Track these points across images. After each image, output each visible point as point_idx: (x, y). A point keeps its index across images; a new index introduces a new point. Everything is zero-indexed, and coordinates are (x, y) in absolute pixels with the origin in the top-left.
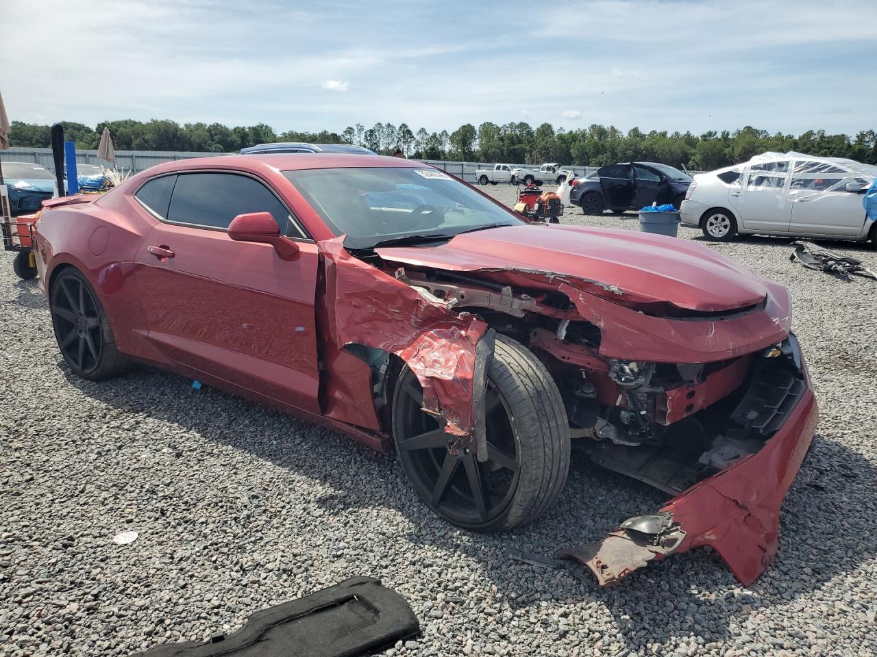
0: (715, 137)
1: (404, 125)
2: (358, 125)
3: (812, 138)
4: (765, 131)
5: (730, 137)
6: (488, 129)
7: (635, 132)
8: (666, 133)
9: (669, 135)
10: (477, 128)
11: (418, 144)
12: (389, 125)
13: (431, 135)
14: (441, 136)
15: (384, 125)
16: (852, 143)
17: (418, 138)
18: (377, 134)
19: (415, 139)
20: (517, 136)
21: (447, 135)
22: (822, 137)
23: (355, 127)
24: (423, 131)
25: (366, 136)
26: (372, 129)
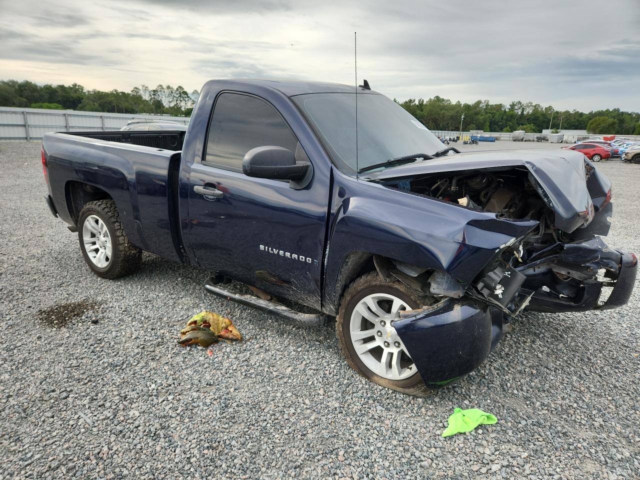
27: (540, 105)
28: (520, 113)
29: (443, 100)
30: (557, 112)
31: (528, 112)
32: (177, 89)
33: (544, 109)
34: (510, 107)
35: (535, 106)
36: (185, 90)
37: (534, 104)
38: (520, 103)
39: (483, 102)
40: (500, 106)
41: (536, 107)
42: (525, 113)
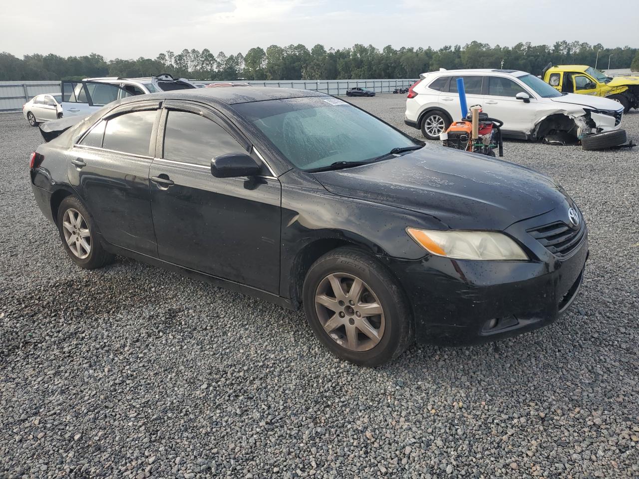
0: (450, 50)
1: (206, 50)
2: (168, 52)
3: (522, 49)
4: (488, 44)
5: (461, 50)
6: (275, 50)
7: (389, 48)
8: (413, 48)
9: (415, 51)
10: (265, 51)
11: (219, 65)
12: (194, 51)
13: (229, 57)
14: (237, 58)
15: (190, 51)
16: (551, 52)
17: (218, 60)
18: (185, 58)
19: (216, 61)
20: (296, 56)
21: (242, 57)
22: (529, 47)
23: (166, 54)
24: (221, 54)
25: (175, 60)
26: (180, 54)
27: (588, 43)
28: (565, 53)
29: (481, 45)
30: (608, 50)
31: (575, 52)
32: (203, 53)
33: (592, 48)
34: (554, 48)
35: (582, 45)
36: (211, 53)
37: (580, 43)
38: (565, 42)
39: (524, 44)
40: (544, 47)
41: (584, 45)
42: (571, 53)
